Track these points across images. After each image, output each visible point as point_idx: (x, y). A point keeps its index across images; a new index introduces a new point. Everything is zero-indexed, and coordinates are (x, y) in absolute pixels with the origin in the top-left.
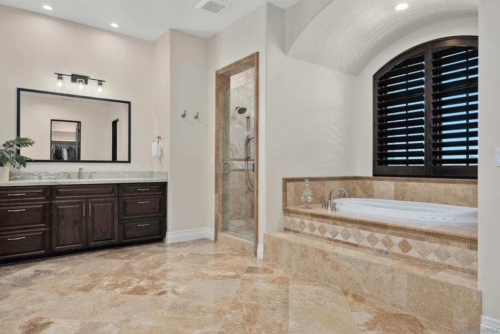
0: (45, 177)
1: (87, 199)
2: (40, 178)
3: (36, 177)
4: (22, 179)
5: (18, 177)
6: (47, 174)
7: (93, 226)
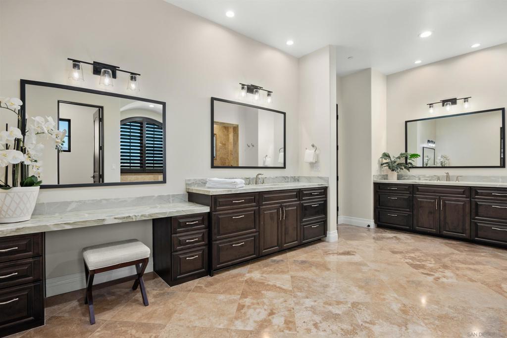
0: (423, 178)
1: (440, 196)
2: (420, 179)
3: (417, 178)
4: (408, 179)
5: (406, 178)
6: (424, 176)
7: (445, 218)
